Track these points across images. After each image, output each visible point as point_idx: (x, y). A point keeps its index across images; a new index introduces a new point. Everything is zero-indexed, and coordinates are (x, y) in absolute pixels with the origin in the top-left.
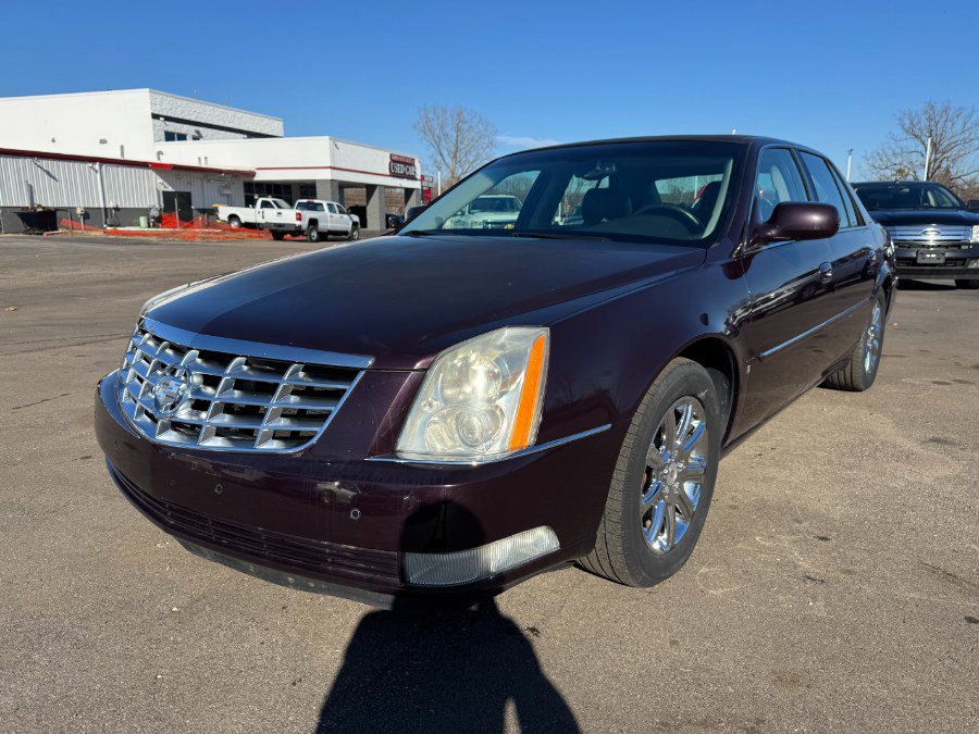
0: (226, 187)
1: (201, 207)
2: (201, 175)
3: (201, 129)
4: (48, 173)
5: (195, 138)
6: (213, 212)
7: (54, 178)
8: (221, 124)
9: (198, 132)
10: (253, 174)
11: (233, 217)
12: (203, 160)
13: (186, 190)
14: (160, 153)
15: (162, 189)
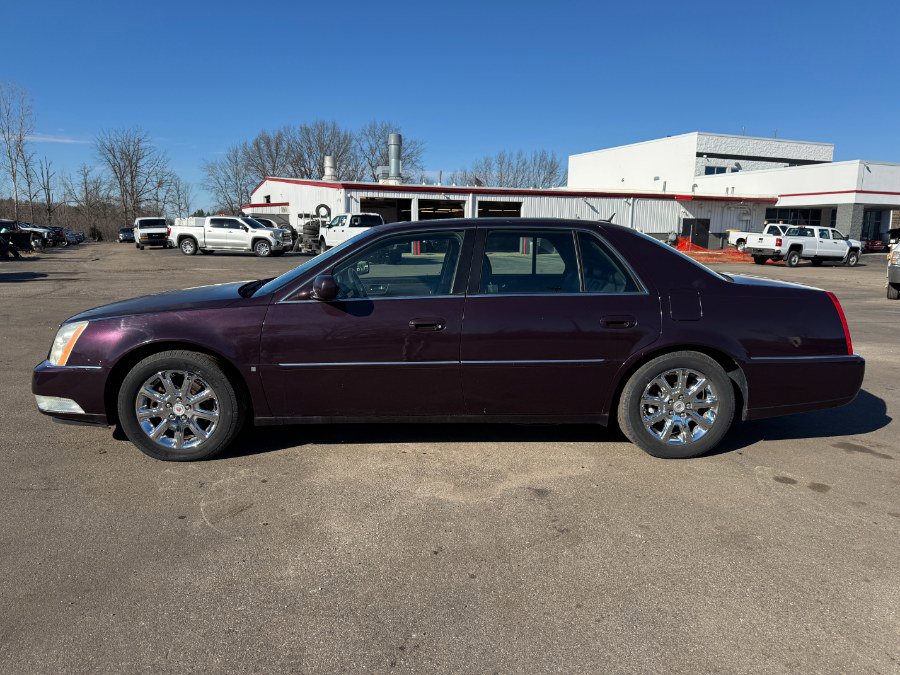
0: (747, 214)
1: (718, 232)
2: (723, 203)
3: (741, 162)
4: (593, 208)
5: (734, 171)
6: (725, 236)
7: (597, 212)
8: (763, 155)
9: (737, 165)
10: (775, 201)
11: (741, 241)
12: (730, 190)
13: (706, 217)
14: (695, 186)
15: (684, 217)
